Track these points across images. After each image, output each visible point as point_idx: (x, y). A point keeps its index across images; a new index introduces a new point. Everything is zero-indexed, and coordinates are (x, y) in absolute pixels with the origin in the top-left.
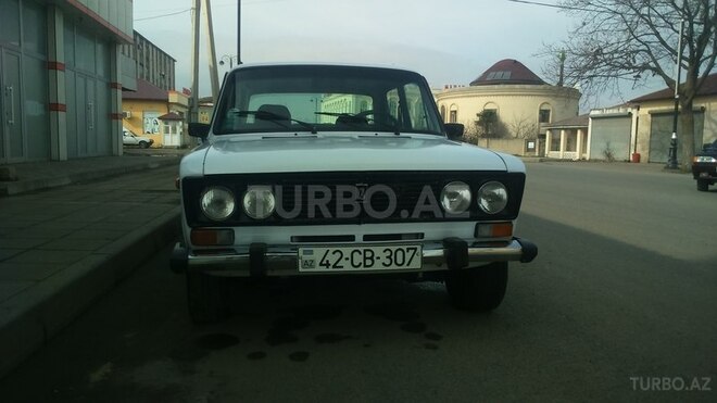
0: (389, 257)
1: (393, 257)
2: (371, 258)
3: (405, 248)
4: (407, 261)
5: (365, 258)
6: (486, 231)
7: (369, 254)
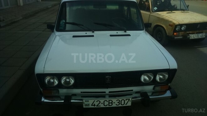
0: (119, 102)
1: (120, 102)
2: (112, 103)
3: (125, 99)
4: (126, 103)
5: (109, 103)
6: (158, 88)
7: (110, 102)
